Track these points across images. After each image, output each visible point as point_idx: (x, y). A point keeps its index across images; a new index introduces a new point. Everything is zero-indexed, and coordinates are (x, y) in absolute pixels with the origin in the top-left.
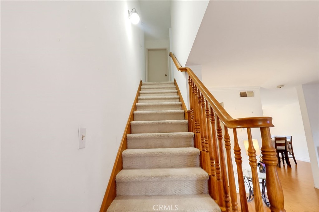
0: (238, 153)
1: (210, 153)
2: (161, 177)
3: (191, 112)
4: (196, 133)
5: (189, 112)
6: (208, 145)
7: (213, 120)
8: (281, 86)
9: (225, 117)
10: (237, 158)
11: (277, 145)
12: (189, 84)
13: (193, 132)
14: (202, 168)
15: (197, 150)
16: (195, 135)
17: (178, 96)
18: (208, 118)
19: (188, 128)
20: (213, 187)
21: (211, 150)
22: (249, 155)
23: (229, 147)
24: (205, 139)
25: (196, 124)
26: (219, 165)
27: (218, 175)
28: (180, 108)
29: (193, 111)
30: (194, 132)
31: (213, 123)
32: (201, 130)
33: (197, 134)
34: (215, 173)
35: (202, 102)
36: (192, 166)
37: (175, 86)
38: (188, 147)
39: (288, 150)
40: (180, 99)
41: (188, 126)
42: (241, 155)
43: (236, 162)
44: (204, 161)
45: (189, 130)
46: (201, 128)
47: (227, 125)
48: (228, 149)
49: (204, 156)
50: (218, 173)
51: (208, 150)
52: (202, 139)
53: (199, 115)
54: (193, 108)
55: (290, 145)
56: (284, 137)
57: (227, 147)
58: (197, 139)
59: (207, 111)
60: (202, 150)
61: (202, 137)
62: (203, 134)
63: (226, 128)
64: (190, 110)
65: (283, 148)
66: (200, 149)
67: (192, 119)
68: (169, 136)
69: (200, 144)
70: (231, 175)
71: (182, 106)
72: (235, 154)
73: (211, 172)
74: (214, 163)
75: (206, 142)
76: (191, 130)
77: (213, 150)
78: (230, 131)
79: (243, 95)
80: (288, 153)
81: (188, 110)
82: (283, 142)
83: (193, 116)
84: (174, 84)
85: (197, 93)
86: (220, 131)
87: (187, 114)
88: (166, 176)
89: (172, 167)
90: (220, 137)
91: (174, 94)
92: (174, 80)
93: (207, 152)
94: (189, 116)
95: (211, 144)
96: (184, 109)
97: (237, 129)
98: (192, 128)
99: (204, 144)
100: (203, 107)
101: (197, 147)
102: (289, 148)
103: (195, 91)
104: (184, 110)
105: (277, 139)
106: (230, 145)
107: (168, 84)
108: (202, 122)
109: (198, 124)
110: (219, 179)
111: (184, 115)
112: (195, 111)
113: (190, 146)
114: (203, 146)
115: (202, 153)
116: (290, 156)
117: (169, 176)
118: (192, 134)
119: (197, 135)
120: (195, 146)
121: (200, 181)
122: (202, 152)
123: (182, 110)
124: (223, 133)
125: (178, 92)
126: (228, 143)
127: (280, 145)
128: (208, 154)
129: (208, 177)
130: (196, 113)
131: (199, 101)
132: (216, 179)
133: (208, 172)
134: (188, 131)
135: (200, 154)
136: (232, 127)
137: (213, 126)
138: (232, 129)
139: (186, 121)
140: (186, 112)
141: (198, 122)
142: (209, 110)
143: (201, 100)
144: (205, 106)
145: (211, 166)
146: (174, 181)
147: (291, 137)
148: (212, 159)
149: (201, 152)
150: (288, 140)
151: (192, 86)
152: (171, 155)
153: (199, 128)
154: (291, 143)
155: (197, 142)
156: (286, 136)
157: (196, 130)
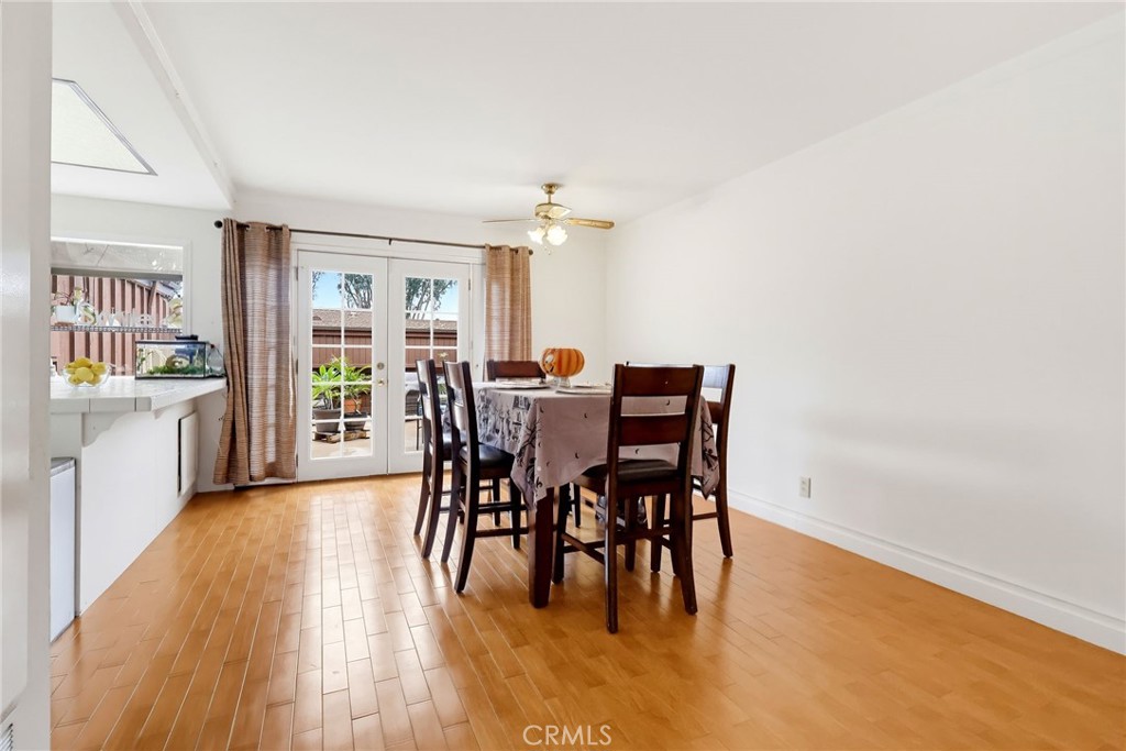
11: (624, 430)
39: (697, 464)
55: (715, 427)
56: (689, 364)
65: (666, 454)
82: (675, 405)
102: (706, 455)
105: (630, 380)
127: (653, 430)
147: (732, 369)
150: (711, 394)
154: (721, 414)
156: (700, 364)
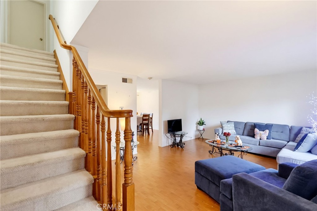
0: (110, 135)
1: (89, 134)
2: (33, 164)
3: (73, 94)
4: (76, 116)
5: (70, 94)
6: (87, 128)
7: (94, 107)
8: (150, 78)
9: (103, 108)
10: (109, 138)
11: (143, 120)
12: (73, 65)
13: (73, 114)
14: (80, 148)
15: (77, 132)
16: (75, 117)
17: (59, 73)
18: (89, 104)
19: (69, 110)
20: (89, 162)
21: (89, 131)
22: (116, 136)
23: (104, 130)
24: (86, 123)
25: (77, 107)
26: (95, 144)
27: (93, 152)
28: (61, 87)
29: (75, 94)
30: (75, 115)
31: (94, 109)
32: (83, 113)
33: (78, 116)
34: (91, 151)
35: (85, 88)
36: (71, 147)
37: (55, 60)
38: (67, 129)
39: (149, 123)
40: (61, 76)
41: (69, 108)
42: (111, 136)
43: (107, 141)
44: (83, 141)
45: (70, 112)
46: (83, 111)
47: (104, 114)
48: (103, 132)
49: (83, 137)
50: (94, 151)
51: (87, 132)
52: (83, 122)
53: (81, 99)
54: (76, 91)
55: (151, 120)
56: (149, 114)
57: (102, 130)
58: (78, 122)
59: (89, 98)
60: (81, 132)
61: (83, 120)
62: (84, 117)
63: (103, 116)
64: (72, 91)
65: (147, 122)
66: (79, 131)
67: (74, 101)
68: (44, 120)
69: (80, 127)
70: (103, 151)
71: (63, 85)
72: (107, 136)
73: (88, 150)
74: (92, 142)
75: (85, 125)
76: (72, 112)
77: (91, 132)
78: (106, 119)
79: (125, 80)
80: (150, 125)
81: (69, 91)
82: (147, 118)
83: (75, 99)
84: (53, 57)
85: (81, 77)
86: (99, 117)
87: (68, 96)
88: (39, 162)
89: (46, 152)
90: (98, 122)
91: (53, 68)
92: (54, 51)
93: (86, 133)
94: (71, 97)
95: (90, 127)
96: (65, 89)
97: (110, 118)
98: (73, 110)
99: (84, 127)
100: (86, 93)
101: (76, 128)
102: (150, 122)
103: (79, 75)
104: (65, 91)
105: (144, 116)
106: (105, 129)
107: (44, 53)
108: (84, 106)
109: (80, 108)
110: (94, 155)
111: (65, 96)
112: (78, 95)
113: (70, 128)
114: (83, 128)
115: (81, 135)
116: (150, 127)
117: (42, 161)
118: (73, 116)
119: (77, 118)
120: (75, 128)
121: (77, 159)
122: (82, 133)
123: (63, 90)
124: (101, 119)
125: (58, 67)
126: (104, 127)
127: (145, 120)
128: (87, 135)
129: (86, 155)
130: (79, 97)
131: (82, 86)
132: (92, 155)
133: (85, 151)
134: (68, 112)
135: (79, 135)
136: (107, 116)
137: (93, 112)
138: (107, 118)
139: (67, 103)
140: (68, 93)
141: (80, 106)
142: (91, 98)
143: (84, 86)
144: (88, 93)
145: (89, 145)
146: (49, 165)
147: (153, 114)
148: (90, 139)
149: (80, 133)
150: (151, 116)
151: (76, 68)
152: (46, 140)
153: (80, 112)
154: (152, 118)
155: (78, 124)
157: (77, 113)
